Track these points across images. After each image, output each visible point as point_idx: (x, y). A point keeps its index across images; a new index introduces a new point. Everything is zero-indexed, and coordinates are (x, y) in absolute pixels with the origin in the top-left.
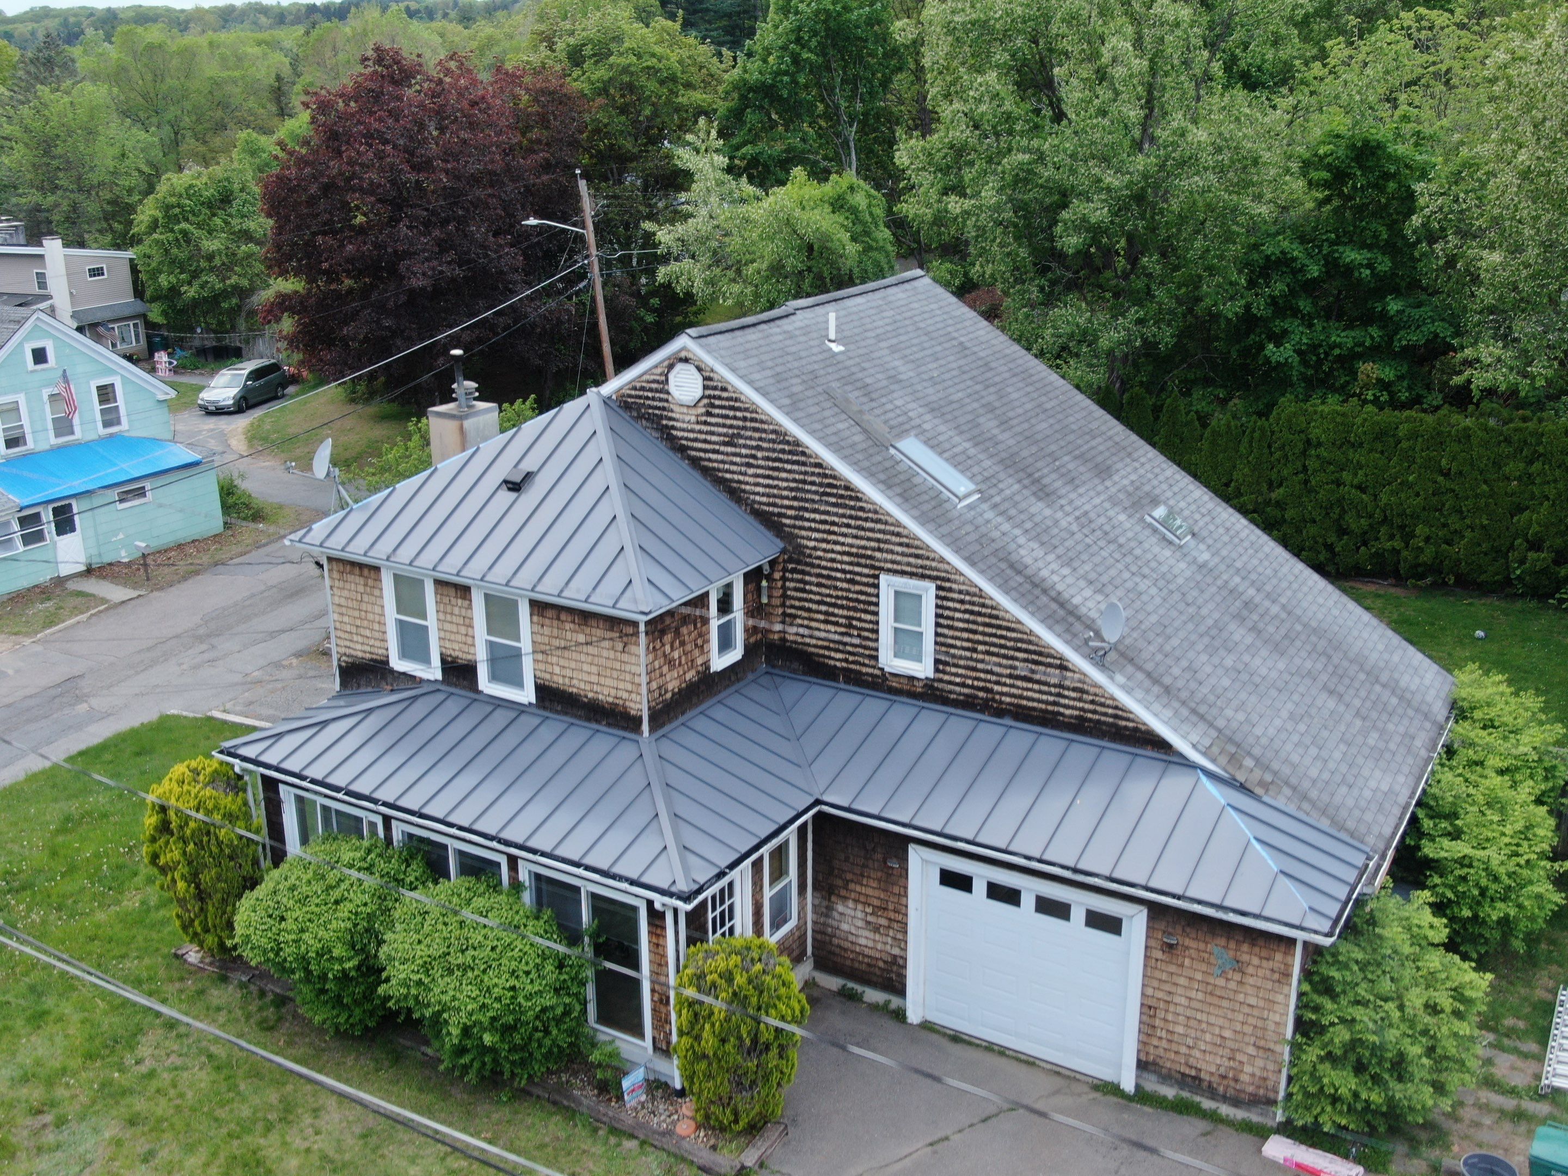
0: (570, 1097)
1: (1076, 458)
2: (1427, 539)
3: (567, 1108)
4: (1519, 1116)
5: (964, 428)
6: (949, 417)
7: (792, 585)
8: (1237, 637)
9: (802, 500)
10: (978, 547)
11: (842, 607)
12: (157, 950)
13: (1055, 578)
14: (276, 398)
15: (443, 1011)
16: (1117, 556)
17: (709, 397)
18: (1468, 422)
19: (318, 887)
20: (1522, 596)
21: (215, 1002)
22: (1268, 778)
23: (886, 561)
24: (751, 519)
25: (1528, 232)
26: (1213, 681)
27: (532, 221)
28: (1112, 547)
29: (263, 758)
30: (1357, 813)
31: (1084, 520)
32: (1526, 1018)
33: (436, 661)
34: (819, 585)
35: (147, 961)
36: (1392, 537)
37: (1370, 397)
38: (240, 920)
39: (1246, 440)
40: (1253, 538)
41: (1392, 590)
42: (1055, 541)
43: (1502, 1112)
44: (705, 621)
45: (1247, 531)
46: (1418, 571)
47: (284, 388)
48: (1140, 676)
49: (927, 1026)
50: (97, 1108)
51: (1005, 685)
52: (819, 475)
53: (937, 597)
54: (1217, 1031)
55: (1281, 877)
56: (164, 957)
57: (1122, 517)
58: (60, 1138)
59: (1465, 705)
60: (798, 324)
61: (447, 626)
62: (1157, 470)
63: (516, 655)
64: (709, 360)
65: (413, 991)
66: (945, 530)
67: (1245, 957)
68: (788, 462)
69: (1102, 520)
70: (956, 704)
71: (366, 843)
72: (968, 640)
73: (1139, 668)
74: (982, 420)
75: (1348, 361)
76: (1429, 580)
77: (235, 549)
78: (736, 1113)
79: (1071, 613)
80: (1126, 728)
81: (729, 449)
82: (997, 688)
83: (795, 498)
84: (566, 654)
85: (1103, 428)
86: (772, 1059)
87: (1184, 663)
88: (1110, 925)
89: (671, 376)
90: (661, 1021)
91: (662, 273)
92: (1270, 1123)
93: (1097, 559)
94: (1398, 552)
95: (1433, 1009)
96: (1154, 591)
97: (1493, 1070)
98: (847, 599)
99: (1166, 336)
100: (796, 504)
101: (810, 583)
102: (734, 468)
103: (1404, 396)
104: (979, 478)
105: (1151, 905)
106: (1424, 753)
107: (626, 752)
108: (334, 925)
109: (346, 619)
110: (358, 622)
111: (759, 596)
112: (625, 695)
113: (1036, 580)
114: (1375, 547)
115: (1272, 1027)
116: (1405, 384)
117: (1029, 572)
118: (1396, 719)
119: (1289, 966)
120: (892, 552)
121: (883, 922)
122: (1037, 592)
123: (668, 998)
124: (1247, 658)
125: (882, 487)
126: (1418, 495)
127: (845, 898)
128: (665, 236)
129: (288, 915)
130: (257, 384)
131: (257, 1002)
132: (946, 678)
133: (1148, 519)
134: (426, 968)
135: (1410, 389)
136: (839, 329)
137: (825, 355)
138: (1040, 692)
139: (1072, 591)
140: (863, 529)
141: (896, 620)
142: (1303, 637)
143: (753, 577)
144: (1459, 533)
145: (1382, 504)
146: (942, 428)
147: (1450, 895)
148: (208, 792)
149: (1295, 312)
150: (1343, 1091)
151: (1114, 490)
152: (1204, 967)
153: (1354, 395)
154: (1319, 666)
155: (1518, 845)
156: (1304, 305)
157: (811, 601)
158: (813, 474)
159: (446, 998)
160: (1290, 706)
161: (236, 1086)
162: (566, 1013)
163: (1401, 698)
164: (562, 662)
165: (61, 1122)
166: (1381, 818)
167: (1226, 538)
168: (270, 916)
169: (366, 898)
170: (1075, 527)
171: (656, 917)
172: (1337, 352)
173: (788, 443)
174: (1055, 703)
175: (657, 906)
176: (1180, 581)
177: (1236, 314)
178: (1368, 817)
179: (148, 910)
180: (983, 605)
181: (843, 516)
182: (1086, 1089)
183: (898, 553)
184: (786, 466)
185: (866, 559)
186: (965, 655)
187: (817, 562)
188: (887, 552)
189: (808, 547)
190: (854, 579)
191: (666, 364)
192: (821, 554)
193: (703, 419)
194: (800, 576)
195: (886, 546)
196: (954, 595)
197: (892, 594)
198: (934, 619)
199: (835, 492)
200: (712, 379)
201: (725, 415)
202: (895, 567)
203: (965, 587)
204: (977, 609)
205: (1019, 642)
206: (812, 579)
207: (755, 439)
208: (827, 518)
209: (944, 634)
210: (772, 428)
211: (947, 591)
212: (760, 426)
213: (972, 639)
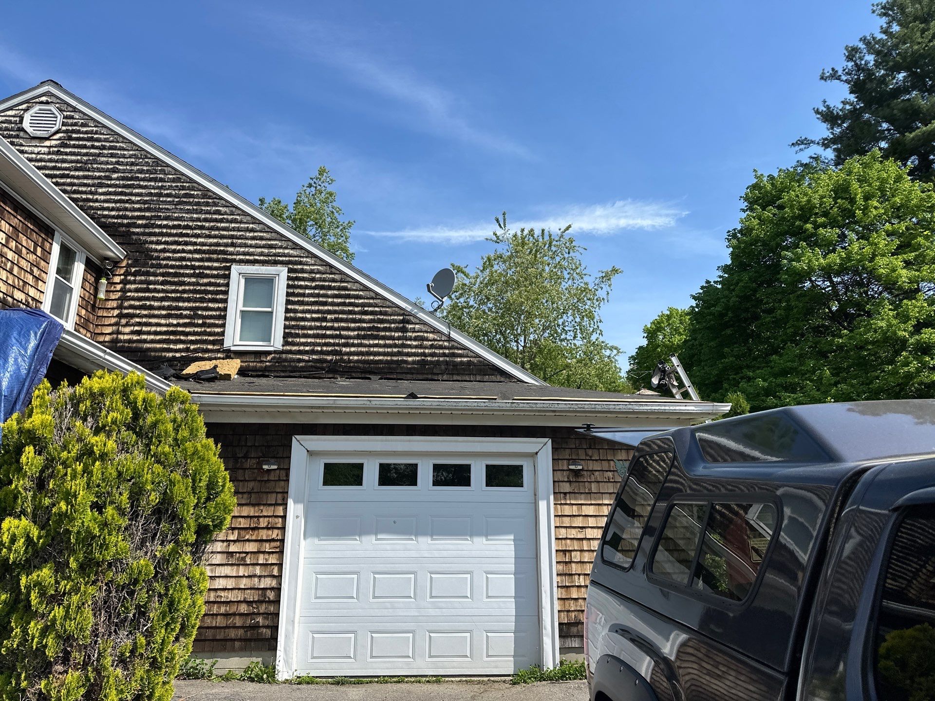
44: (45, 258)
49: (303, 680)
53: (289, 278)
70: (303, 372)
80: (462, 362)
82: (345, 350)
83: (148, 210)
88: (512, 476)
89: (27, 116)
100: (148, 214)
101: (155, 283)
105: (555, 437)
132: (294, 348)
138: (385, 346)
140: (218, 229)
141: (245, 305)
143: (93, 270)
152: (610, 488)
157: (153, 299)
158: (170, 187)
173: (147, 164)
174: (400, 354)
181: (199, 220)
183: (251, 246)
184: (142, 183)
185: (218, 254)
186: (315, 325)
187: (165, 262)
188: (240, 246)
189: (156, 250)
190: (203, 272)
191: (24, 106)
192: (170, 255)
193: (56, 149)
194: (143, 278)
195: (240, 241)
196: (305, 275)
197: (243, 281)
198: (285, 298)
199: (191, 200)
200: (72, 117)
201: (82, 145)
202: (247, 257)
203: (316, 267)
204: (327, 284)
205: (366, 307)
206: (157, 278)
207: (112, 163)
208: (180, 223)
209: (294, 309)
210: (131, 153)
211: (299, 272)
212: (119, 152)
213: (322, 310)
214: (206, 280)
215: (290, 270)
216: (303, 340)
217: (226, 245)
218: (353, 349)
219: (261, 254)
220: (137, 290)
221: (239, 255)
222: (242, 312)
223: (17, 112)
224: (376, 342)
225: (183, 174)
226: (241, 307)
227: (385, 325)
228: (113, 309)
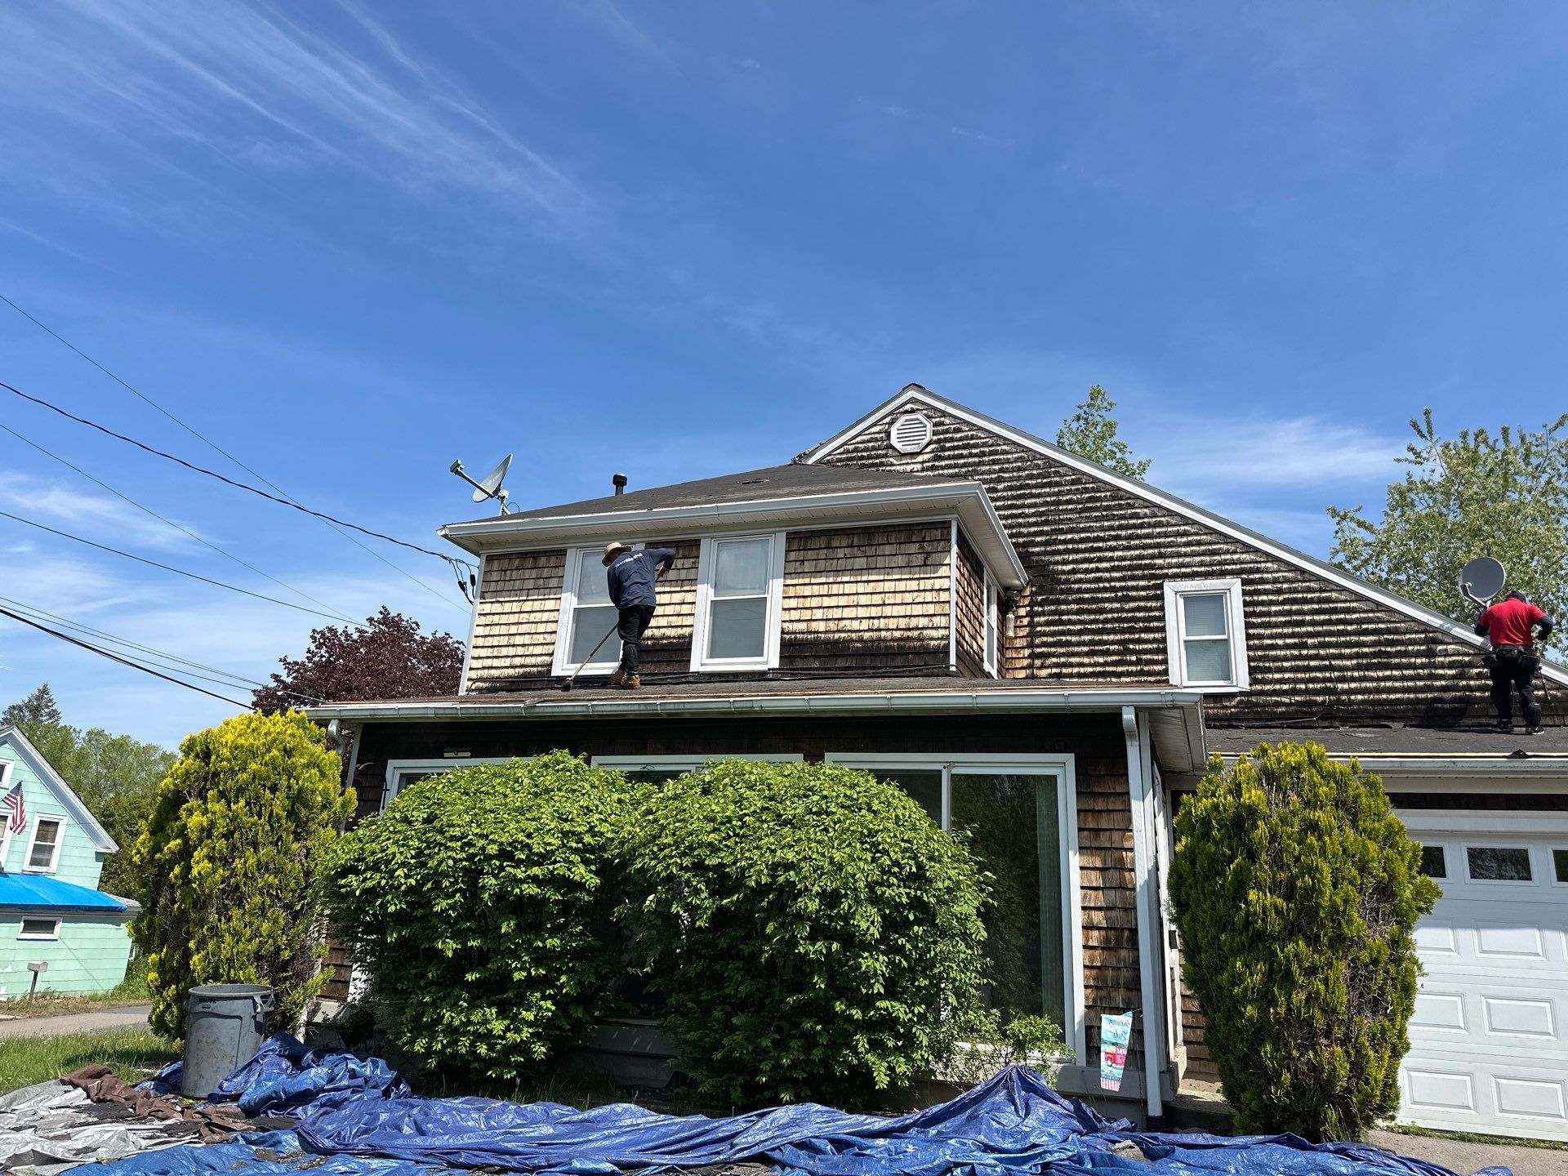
7: (1043, 619)
9: (1055, 522)
11: (1114, 631)
17: (938, 442)
23: (1170, 566)
34: (1078, 612)
52: (1077, 491)
53: (1245, 593)
63: (757, 609)
64: (940, 406)
70: (1284, 719)
72: (1293, 635)
82: (1341, 686)
84: (835, 588)
89: (893, 430)
98: (1120, 620)
100: (1047, 528)
109: (495, 630)
110: (514, 630)
112: (923, 622)
120: (1179, 555)
132: (1267, 688)
141: (1189, 633)
143: (1001, 604)
157: (1071, 632)
164: (827, 602)
174: (1427, 689)
180: (1309, 590)
183: (1186, 555)
184: (1034, 491)
185: (1143, 570)
186: (1292, 655)
187: (1076, 586)
188: (1171, 556)
189: (1064, 572)
190: (1127, 595)
191: (888, 420)
192: (1082, 576)
193: (930, 464)
194: (1053, 608)
195: (1169, 550)
196: (1267, 587)
197: (1181, 602)
198: (1243, 620)
199: (1099, 504)
200: (942, 424)
201: (958, 454)
202: (1183, 570)
203: (1281, 574)
204: (1300, 596)
205: (1364, 623)
206: (1069, 607)
207: (994, 472)
208: (1089, 535)
209: (1259, 634)
210: (1016, 455)
211: (1257, 584)
212: (1001, 457)
213: (1298, 633)
214: (1132, 605)
215: (1244, 582)
216: (1277, 676)
217: (1153, 557)
218: (1353, 685)
219: (1202, 564)
220: (1048, 624)
221: (1172, 567)
222: (1185, 641)
223: (881, 427)
224: (1388, 673)
225: (1083, 473)
226: (1184, 637)
227: (1399, 648)
228: (1023, 648)
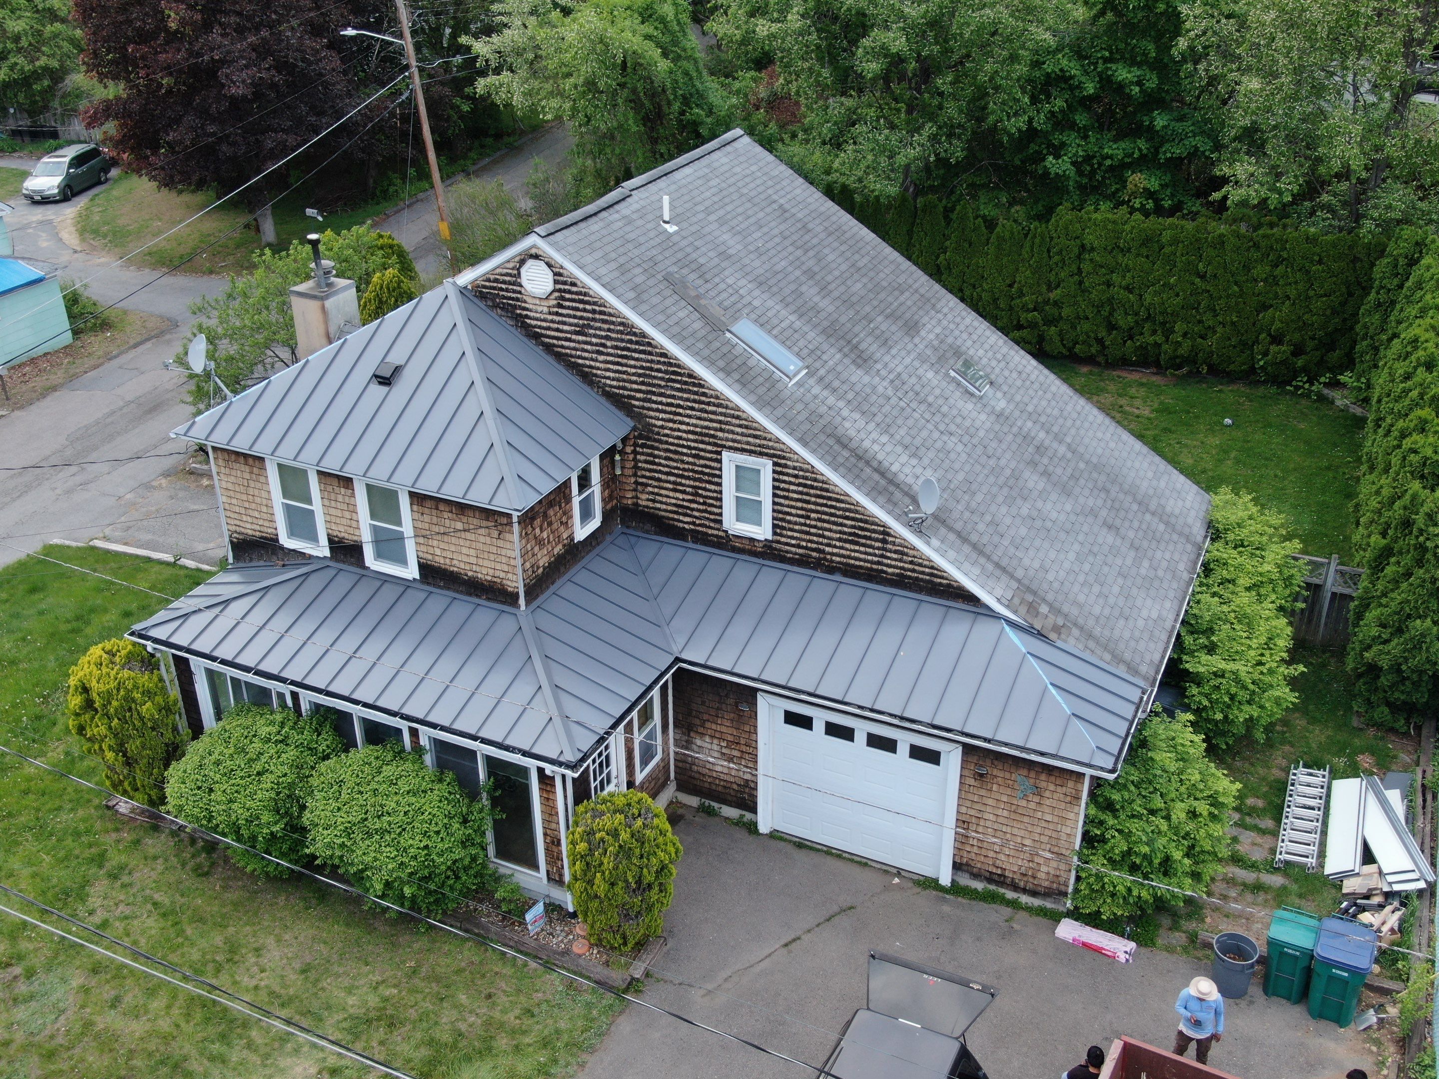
0: (478, 925)
1: (887, 317)
2: (1185, 335)
3: (477, 935)
4: (1257, 888)
5: (790, 299)
6: (775, 289)
7: (643, 458)
8: (1031, 484)
9: (649, 385)
10: (809, 426)
11: (688, 478)
12: (89, 801)
13: (876, 447)
14: (99, 183)
15: (366, 869)
16: (927, 416)
17: (560, 291)
18: (1223, 229)
19: (240, 761)
20: (1265, 382)
21: (152, 851)
22: (1060, 622)
23: (727, 440)
24: (603, 400)
25: (1283, 61)
26: (1012, 532)
27: (350, 32)
28: (923, 407)
29: (173, 640)
30: (1132, 644)
31: (898, 382)
32: (1265, 796)
33: (324, 540)
34: (666, 458)
35: (81, 813)
36: (1154, 332)
37: (1137, 205)
38: (170, 790)
39: (1027, 244)
40: (1042, 378)
41: (1154, 378)
42: (874, 409)
43: (1244, 885)
44: (568, 499)
45: (1036, 372)
46: (1176, 363)
47: (106, 171)
48: (952, 536)
49: (775, 835)
50: (61, 959)
51: (835, 547)
52: (664, 363)
53: (774, 472)
54: (1019, 840)
55: (1074, 719)
56: (97, 808)
57: (930, 375)
58: (32, 988)
59: (1221, 527)
60: (636, 206)
61: (333, 511)
62: (958, 320)
63: (400, 538)
64: (558, 258)
65: (338, 853)
66: (779, 412)
67: (1043, 784)
68: (635, 351)
69: (913, 380)
70: (792, 562)
71: (278, 717)
72: (802, 509)
73: (951, 529)
74: (804, 288)
75: (1119, 171)
76: (1185, 370)
77: (89, 362)
78: (624, 937)
79: (891, 482)
80: (941, 584)
81: (580, 338)
82: (827, 549)
83: (643, 383)
84: (446, 538)
85: (910, 281)
86: (654, 895)
87: (988, 518)
88: (933, 757)
89: (523, 271)
90: (554, 857)
91: (481, 85)
92: (1062, 909)
93: (910, 422)
94: (1160, 345)
95: (1193, 814)
96: (960, 447)
97: (1238, 847)
98: (693, 471)
99: (957, 151)
100: (644, 388)
101: (659, 457)
102: (586, 355)
103: (1167, 204)
104: (806, 351)
105: (965, 746)
106: (1186, 576)
107: (506, 625)
108: (259, 795)
109: (234, 501)
110: (247, 505)
111: (613, 468)
112: (502, 575)
113: (860, 453)
114: (1139, 341)
115: (1064, 837)
116: (1168, 192)
117: (853, 445)
118: (1162, 545)
119: (1079, 792)
120: (733, 432)
121: (736, 753)
122: (861, 464)
123: (559, 841)
124: (1039, 504)
125: (722, 375)
126: (1177, 295)
127: (703, 735)
128: (481, 48)
129: (216, 787)
130: (79, 171)
131: (190, 849)
132: (783, 540)
133: (953, 374)
134: (348, 832)
135: (1172, 196)
136: (672, 208)
137: (662, 237)
138: (866, 553)
139: (890, 459)
140: (706, 412)
141: (738, 489)
142: (1086, 475)
143: (607, 456)
144: (1212, 329)
145: (1146, 303)
146: (770, 303)
147: (1205, 702)
148: (126, 673)
149: (1073, 126)
150: (1120, 888)
151: (921, 346)
152: (1009, 792)
153: (1123, 203)
154: (1100, 502)
155: (1262, 655)
156: (1081, 119)
157: (660, 472)
158: (659, 362)
159: (367, 859)
160: (1076, 547)
161: (183, 931)
162: (474, 859)
163: (1167, 524)
164: (442, 545)
165: (30, 974)
166: (1152, 645)
167: (1019, 383)
168: (199, 788)
169: (286, 770)
170: (890, 392)
171: (546, 781)
172: (1108, 162)
173: (635, 334)
174: (879, 563)
175: (548, 772)
176: (981, 433)
177: (1019, 130)
178: (1142, 646)
179: (73, 761)
180: (815, 480)
181: (687, 400)
182: (910, 884)
183: (738, 434)
184: (633, 355)
185: (710, 438)
186: (800, 521)
187: (665, 439)
188: (728, 432)
189: (656, 426)
190: (698, 454)
191: (518, 258)
192: (668, 432)
193: (554, 310)
194: (649, 450)
195: (727, 427)
196: (789, 471)
197: (734, 468)
198: (771, 490)
199: (679, 378)
200: (560, 275)
201: (575, 309)
202: (735, 445)
203: (797, 464)
204: (809, 483)
205: (847, 512)
206: (660, 453)
207: (604, 330)
208: (674, 401)
209: (781, 503)
210: (618, 320)
211: (783, 467)
213: (805, 508)
214: (702, 462)
215: (774, 464)
216: (790, 533)
217: (716, 429)
218: (835, 550)
219: (748, 443)
221: (728, 443)
222: (735, 497)
223: (514, 263)
224: (857, 548)
225: (668, 351)
226: (734, 492)
227: (866, 533)
228: (629, 476)
